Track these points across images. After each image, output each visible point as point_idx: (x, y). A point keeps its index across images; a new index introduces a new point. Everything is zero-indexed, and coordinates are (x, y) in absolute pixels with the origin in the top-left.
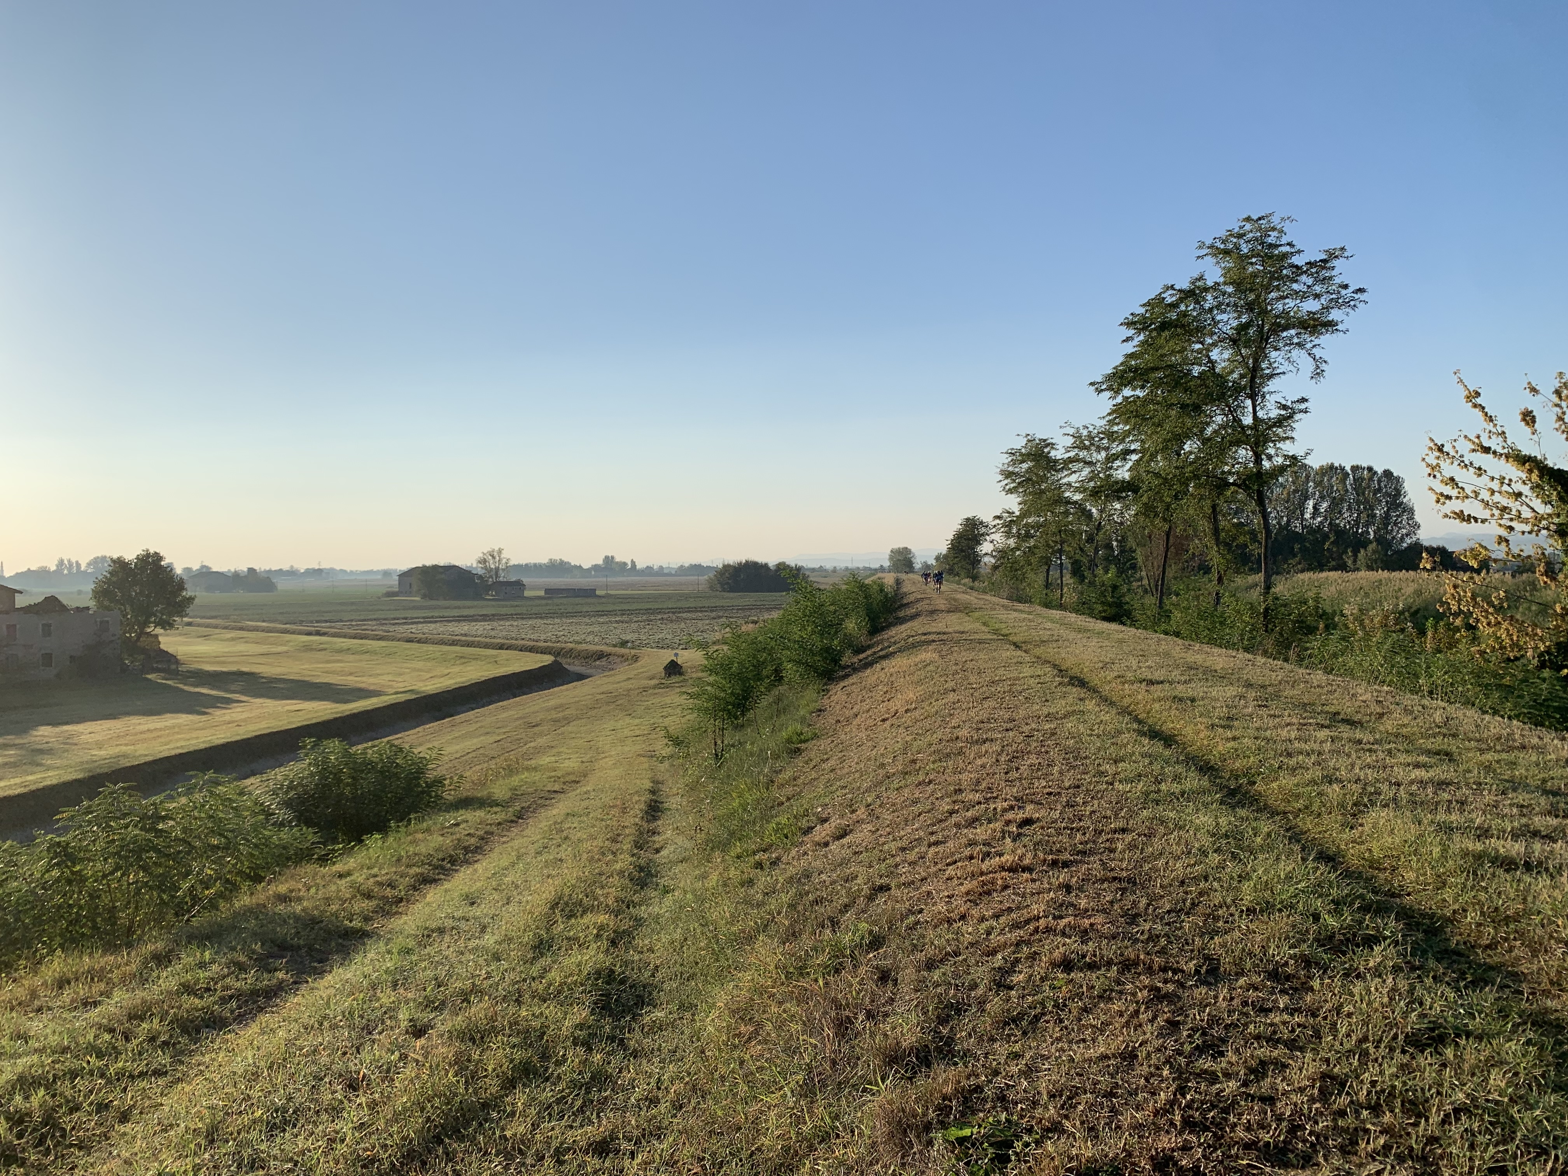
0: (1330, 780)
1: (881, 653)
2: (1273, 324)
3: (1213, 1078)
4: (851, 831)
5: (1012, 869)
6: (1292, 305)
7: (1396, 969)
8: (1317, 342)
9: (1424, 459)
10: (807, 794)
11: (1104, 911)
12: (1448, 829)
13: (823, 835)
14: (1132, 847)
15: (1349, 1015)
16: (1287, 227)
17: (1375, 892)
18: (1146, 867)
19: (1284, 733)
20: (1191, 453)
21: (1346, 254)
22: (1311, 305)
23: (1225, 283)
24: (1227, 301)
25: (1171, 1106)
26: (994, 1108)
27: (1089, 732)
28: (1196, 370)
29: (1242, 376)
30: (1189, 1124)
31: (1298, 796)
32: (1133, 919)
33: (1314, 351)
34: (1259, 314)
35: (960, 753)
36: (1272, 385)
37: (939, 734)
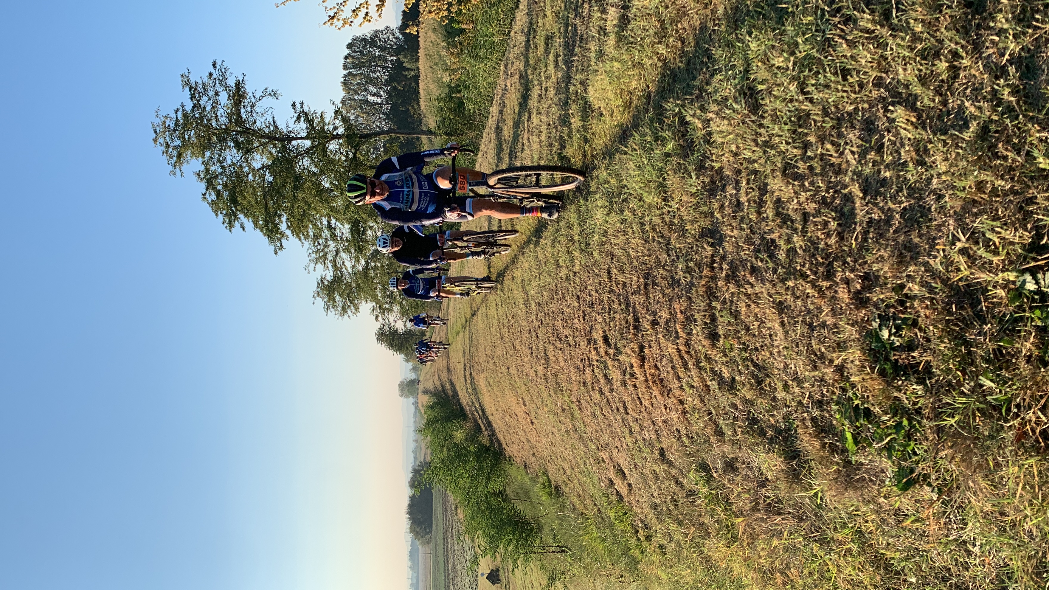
0: (568, 123)
1: (481, 414)
2: (236, 125)
3: (791, 252)
4: (618, 465)
5: (643, 359)
6: (222, 111)
7: (703, 109)
8: (251, 95)
9: (339, 29)
10: (591, 490)
11: (671, 300)
12: (601, 54)
13: (623, 486)
14: (622, 271)
15: (738, 148)
16: (163, 113)
17: (647, 111)
18: (636, 263)
19: (535, 146)
20: (331, 183)
21: (187, 74)
22: (223, 97)
23: (203, 157)
24: (217, 156)
25: (816, 286)
26: (828, 411)
27: (537, 279)
28: (269, 178)
29: (275, 146)
30: (829, 275)
31: (580, 147)
32: (675, 283)
33: (257, 96)
34: (227, 134)
35: (555, 375)
36: (282, 126)
37: (543, 388)
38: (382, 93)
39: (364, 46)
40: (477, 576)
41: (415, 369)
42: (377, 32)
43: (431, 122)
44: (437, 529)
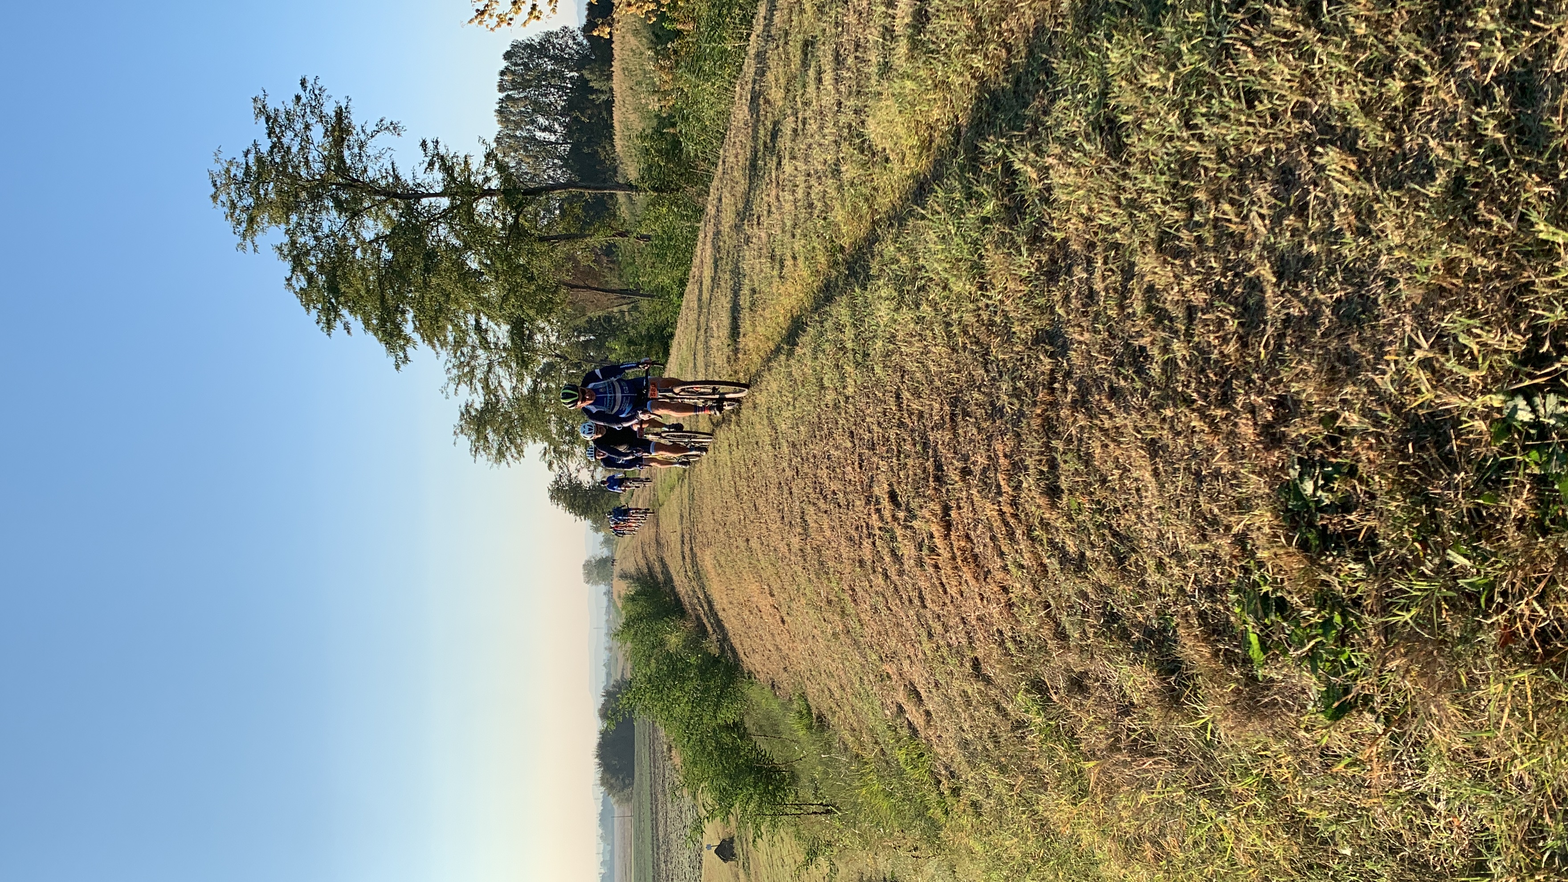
0: (836, 172)
1: (706, 608)
2: (337, 174)
3: (1170, 365)
4: (911, 684)
5: (948, 526)
6: (315, 153)
7: (1038, 151)
8: (359, 129)
9: (492, 29)
10: (871, 722)
11: (990, 438)
12: (886, 68)
13: (918, 715)
14: (917, 394)
15: (1091, 209)
16: (226, 156)
17: (955, 154)
18: (938, 383)
19: (788, 207)
20: (481, 262)
21: (261, 97)
22: (317, 133)
23: (287, 223)
24: (307, 221)
25: (1206, 417)
26: (1222, 603)
27: (791, 408)
28: (387, 254)
29: (395, 207)
30: (1226, 400)
31: (855, 209)
32: (996, 412)
33: (369, 132)
34: (324, 188)
35: (818, 550)
36: (406, 176)
37: (799, 569)
38: (557, 126)
39: (530, 56)
40: (701, 850)
41: (607, 542)
42: (549, 34)
43: (631, 170)
44: (641, 779)
